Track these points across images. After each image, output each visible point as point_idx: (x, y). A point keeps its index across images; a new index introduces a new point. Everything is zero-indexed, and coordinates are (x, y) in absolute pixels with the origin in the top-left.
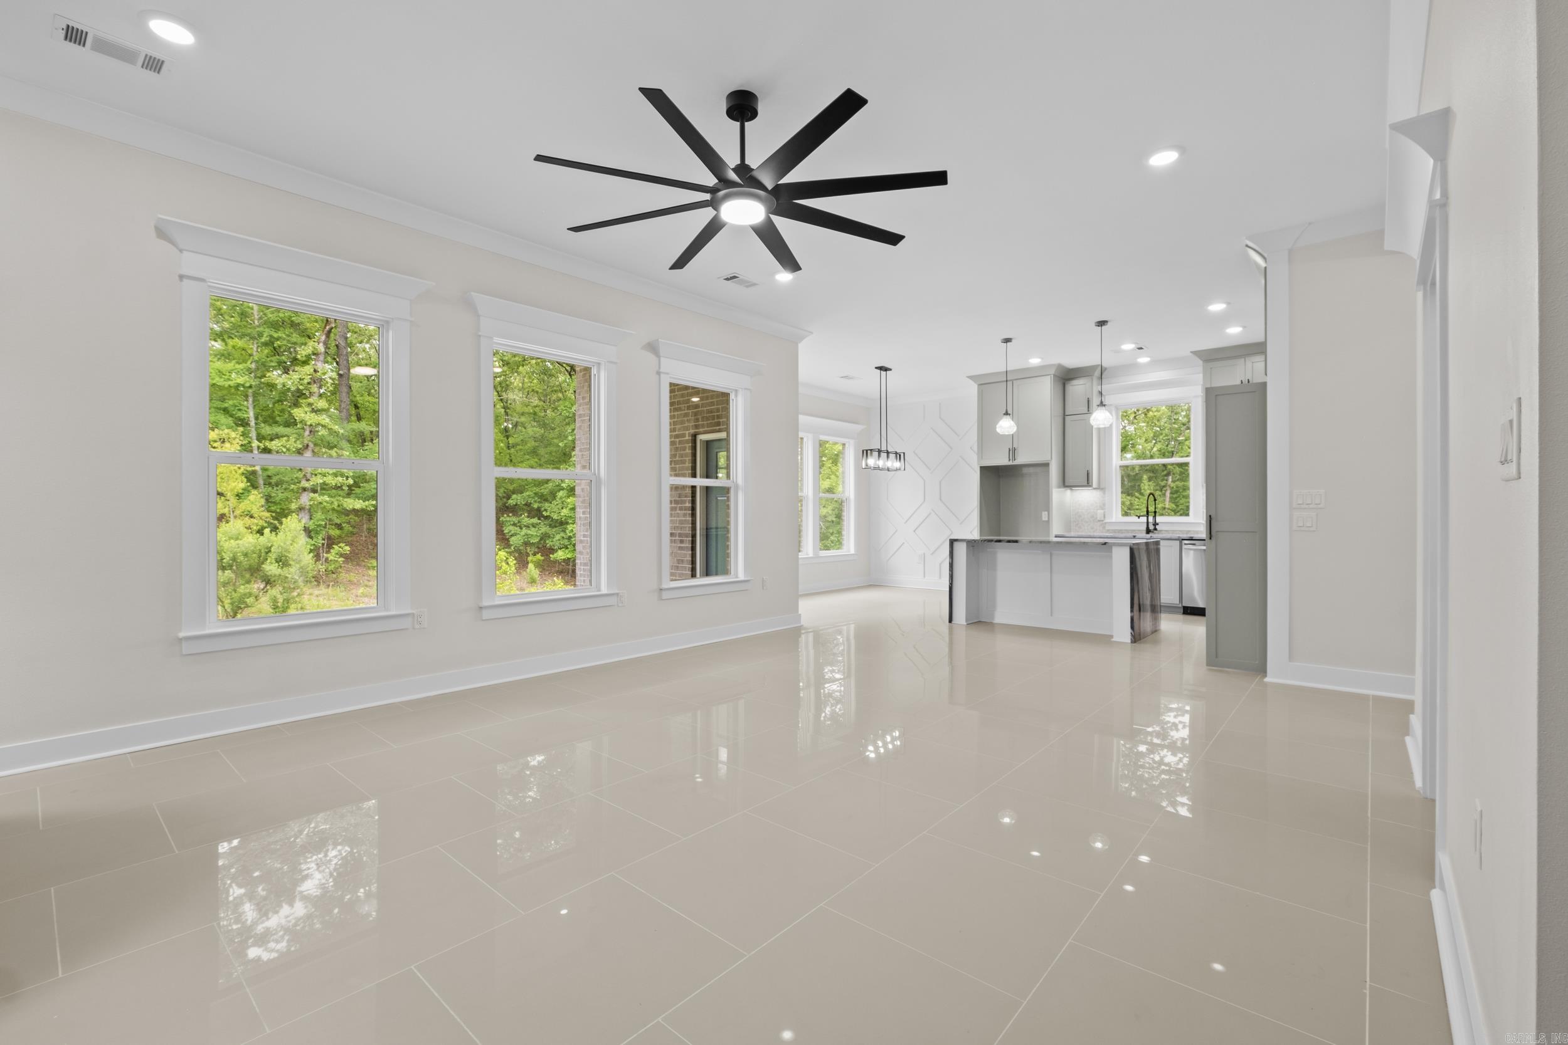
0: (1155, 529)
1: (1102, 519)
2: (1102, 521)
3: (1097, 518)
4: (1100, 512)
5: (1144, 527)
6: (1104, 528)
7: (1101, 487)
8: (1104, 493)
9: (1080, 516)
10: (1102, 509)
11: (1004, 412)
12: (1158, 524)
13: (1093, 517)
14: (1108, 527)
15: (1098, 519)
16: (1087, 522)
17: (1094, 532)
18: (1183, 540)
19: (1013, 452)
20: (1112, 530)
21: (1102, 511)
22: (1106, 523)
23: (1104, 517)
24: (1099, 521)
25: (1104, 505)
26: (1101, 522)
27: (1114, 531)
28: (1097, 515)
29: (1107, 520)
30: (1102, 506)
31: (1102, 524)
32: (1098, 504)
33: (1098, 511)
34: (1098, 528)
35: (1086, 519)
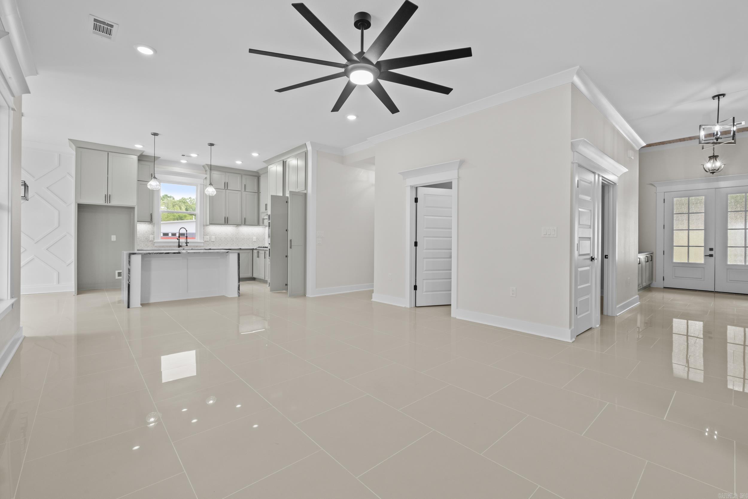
0: (187, 245)
2: (153, 241)
3: (149, 240)
4: (151, 236)
5: (177, 244)
6: (154, 245)
8: (154, 226)
12: (188, 243)
13: (146, 239)
14: (156, 245)
15: (150, 240)
16: (143, 242)
17: (147, 247)
19: (108, 198)
20: (158, 246)
21: (153, 236)
22: (155, 242)
23: (154, 239)
24: (150, 241)
25: (154, 232)
26: (152, 242)
27: (160, 247)
28: (149, 238)
29: (155, 241)
30: (153, 233)
31: (153, 243)
32: (150, 232)
33: (150, 236)
34: (150, 245)
35: (142, 240)
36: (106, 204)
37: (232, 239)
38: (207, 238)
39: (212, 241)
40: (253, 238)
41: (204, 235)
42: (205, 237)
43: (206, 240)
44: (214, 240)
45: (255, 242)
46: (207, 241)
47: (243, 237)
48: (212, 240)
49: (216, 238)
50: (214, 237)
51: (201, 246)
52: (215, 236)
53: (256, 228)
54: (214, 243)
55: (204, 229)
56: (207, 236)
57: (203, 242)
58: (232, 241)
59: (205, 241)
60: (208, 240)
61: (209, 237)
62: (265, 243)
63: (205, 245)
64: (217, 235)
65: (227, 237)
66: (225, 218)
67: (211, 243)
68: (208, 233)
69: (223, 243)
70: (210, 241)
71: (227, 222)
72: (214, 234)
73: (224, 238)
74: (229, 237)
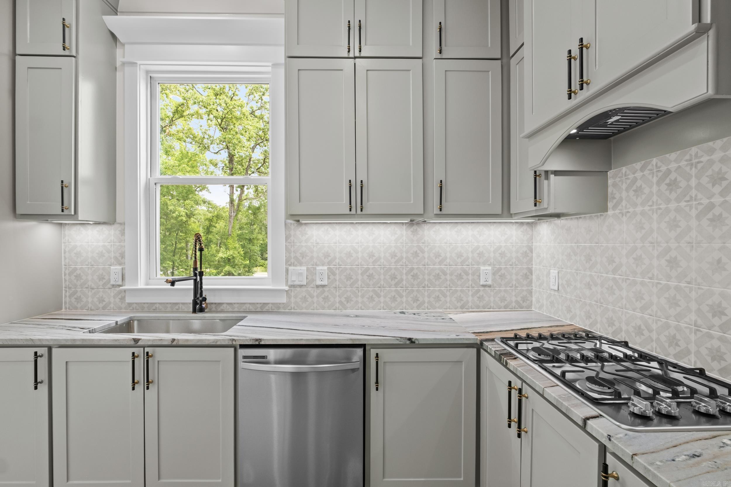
1: (120, 283)
2: (120, 286)
3: (109, 280)
6: (123, 299)
7: (118, 220)
10: (120, 264)
13: (101, 278)
14: (129, 299)
15: (112, 282)
16: (93, 289)
18: (243, 346)
21: (119, 267)
22: (125, 291)
23: (123, 279)
24: (113, 285)
25: (123, 256)
26: (118, 289)
28: (109, 274)
29: (126, 287)
30: (120, 259)
31: (120, 292)
32: (112, 255)
33: (112, 267)
34: (112, 300)
35: (90, 283)
37: (393, 277)
38: (300, 274)
39: (318, 287)
40: (478, 270)
41: (289, 264)
42: (291, 268)
43: (294, 279)
44: (325, 282)
45: (490, 286)
46: (301, 286)
47: (437, 267)
48: (319, 283)
49: (334, 274)
50: (325, 268)
52: (329, 263)
53: (492, 227)
54: (326, 294)
55: (287, 238)
56: (301, 264)
57: (286, 291)
58: (396, 285)
59: (291, 286)
60: (305, 284)
61: (308, 269)
62: (530, 292)
63: (293, 300)
64: (337, 261)
65: (375, 267)
66: (350, 187)
67: (315, 294)
68: (303, 255)
69: (360, 294)
70: (312, 285)
71: (362, 204)
72: (327, 255)
73: (362, 274)
74: (381, 267)
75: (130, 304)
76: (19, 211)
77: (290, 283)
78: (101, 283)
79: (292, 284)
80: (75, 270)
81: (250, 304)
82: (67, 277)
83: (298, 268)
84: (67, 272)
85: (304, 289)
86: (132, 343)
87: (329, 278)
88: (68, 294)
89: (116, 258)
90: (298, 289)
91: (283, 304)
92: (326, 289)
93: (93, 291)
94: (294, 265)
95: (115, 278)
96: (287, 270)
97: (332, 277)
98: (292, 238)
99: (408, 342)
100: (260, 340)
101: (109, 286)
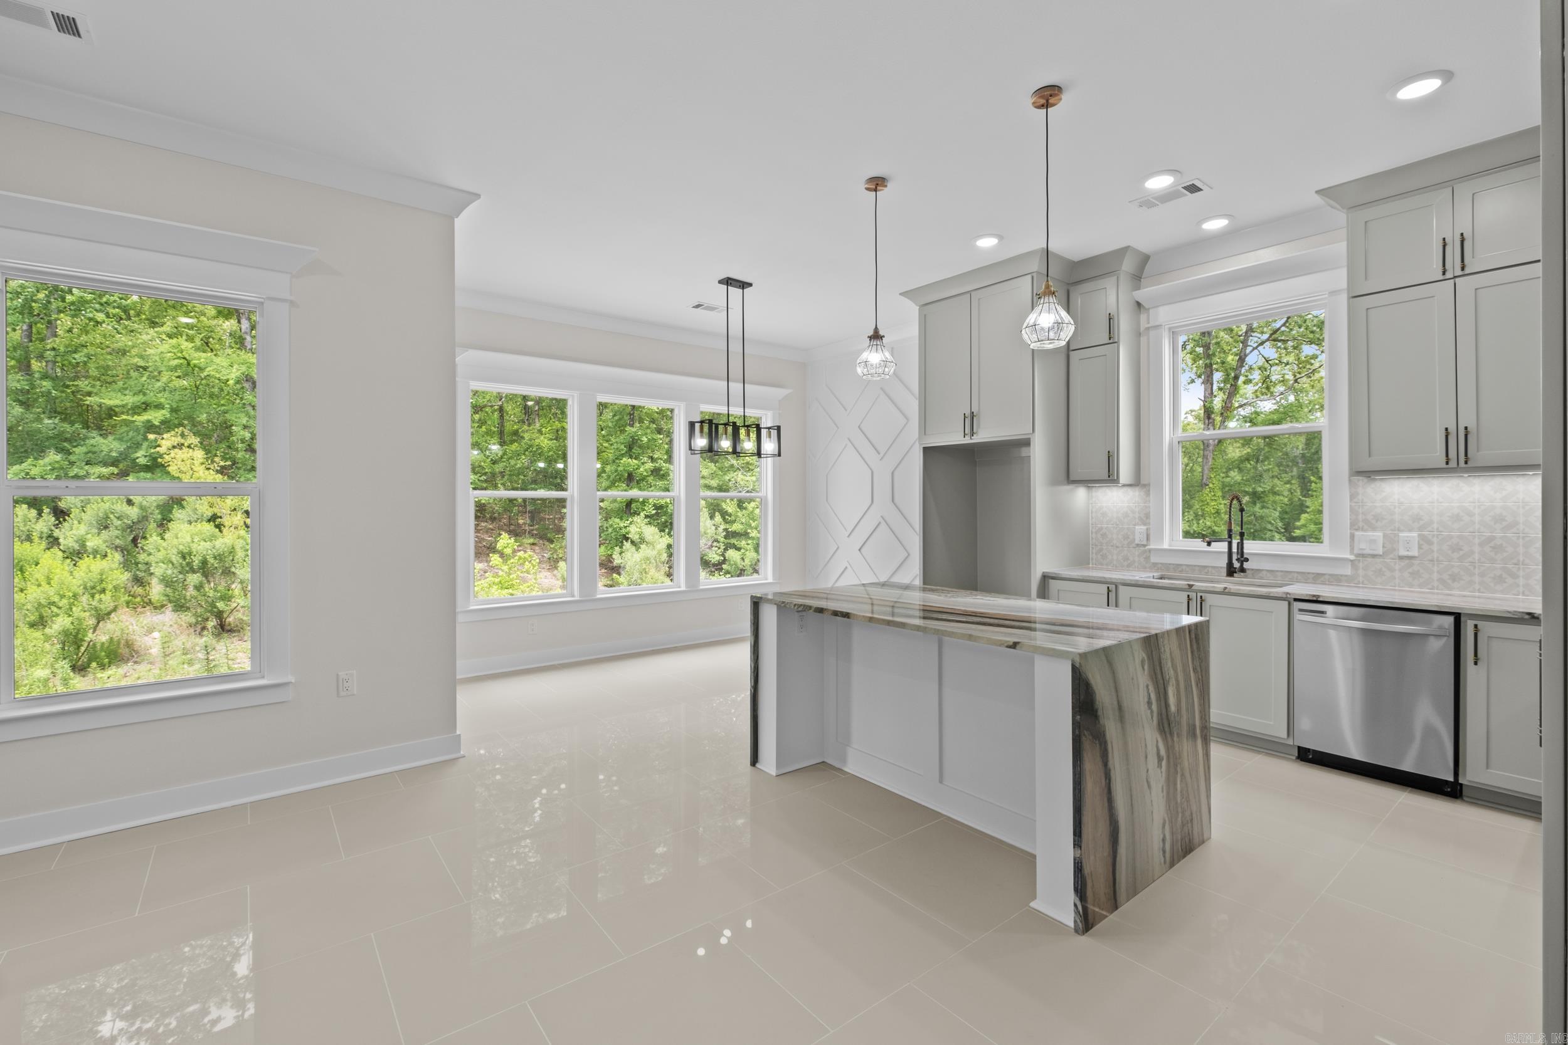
0: (1243, 569)
1: (1145, 542)
2: (1144, 546)
3: (1134, 540)
4: (1140, 529)
5: (1223, 562)
6: (1147, 558)
7: (1143, 482)
8: (1148, 494)
9: (1104, 535)
10: (1145, 524)
11: (871, 333)
12: (1247, 560)
13: (1126, 537)
14: (1153, 559)
15: (1137, 542)
16: (1117, 547)
17: (1129, 565)
18: (1296, 600)
20: (1165, 561)
21: (1145, 528)
22: (1150, 550)
23: (1148, 539)
24: (1138, 545)
25: (1147, 516)
26: (1142, 549)
27: (1169, 564)
28: (1134, 533)
29: (1152, 547)
30: (1145, 519)
31: (1145, 552)
32: (1137, 515)
33: (1137, 527)
34: (1136, 559)
35: (1115, 542)
36: (967, 440)
38: (1374, 541)
39: (1401, 558)
41: (1354, 525)
42: (1357, 533)
43: (1363, 546)
44: (1414, 553)
46: (1374, 556)
48: (1403, 553)
49: (1430, 543)
50: (1415, 534)
51: (1336, 580)
52: (1420, 529)
54: (1416, 568)
55: (1352, 497)
56: (1374, 529)
57: (1351, 561)
59: (1358, 555)
60: (1381, 553)
61: (1385, 536)
63: (1361, 572)
64: (1435, 526)
65: (1506, 536)
66: (1447, 437)
67: (1397, 567)
68: (1378, 518)
69: (1477, 571)
70: (1392, 556)
71: (1466, 454)
72: (1417, 518)
73: (1481, 545)
74: (1519, 536)
75: (1155, 564)
76: (1072, 478)
77: (1356, 551)
78: (1126, 542)
79: (1360, 552)
80: (1101, 529)
81: (1298, 573)
82: (1094, 536)
83: (1370, 533)
84: (1094, 530)
85: (1378, 560)
86: (1187, 587)
87: (1420, 547)
88: (1094, 551)
89: (1140, 519)
90: (1370, 560)
91: (1346, 576)
92: (1416, 562)
93: (1118, 549)
94: (1363, 530)
95: (1139, 538)
96: (1352, 536)
97: (1426, 547)
98: (1360, 497)
99: (1527, 617)
100: (1319, 596)
101: (1134, 545)
